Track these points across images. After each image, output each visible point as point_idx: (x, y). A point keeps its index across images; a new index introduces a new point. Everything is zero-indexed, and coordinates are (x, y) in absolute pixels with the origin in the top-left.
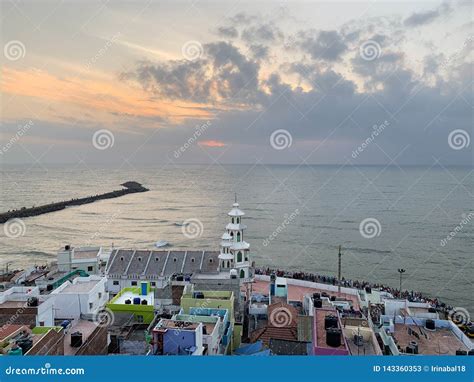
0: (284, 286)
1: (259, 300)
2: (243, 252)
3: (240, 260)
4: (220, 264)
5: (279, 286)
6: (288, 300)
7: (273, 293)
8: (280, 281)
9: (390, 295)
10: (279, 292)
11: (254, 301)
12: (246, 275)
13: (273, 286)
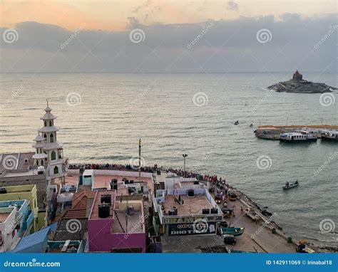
0: (90, 176)
1: (67, 190)
2: (56, 152)
3: (53, 158)
4: (35, 162)
5: (86, 177)
6: (93, 188)
7: (81, 183)
8: (87, 172)
9: (176, 175)
10: (85, 182)
11: (63, 191)
12: (60, 170)
13: (81, 177)
